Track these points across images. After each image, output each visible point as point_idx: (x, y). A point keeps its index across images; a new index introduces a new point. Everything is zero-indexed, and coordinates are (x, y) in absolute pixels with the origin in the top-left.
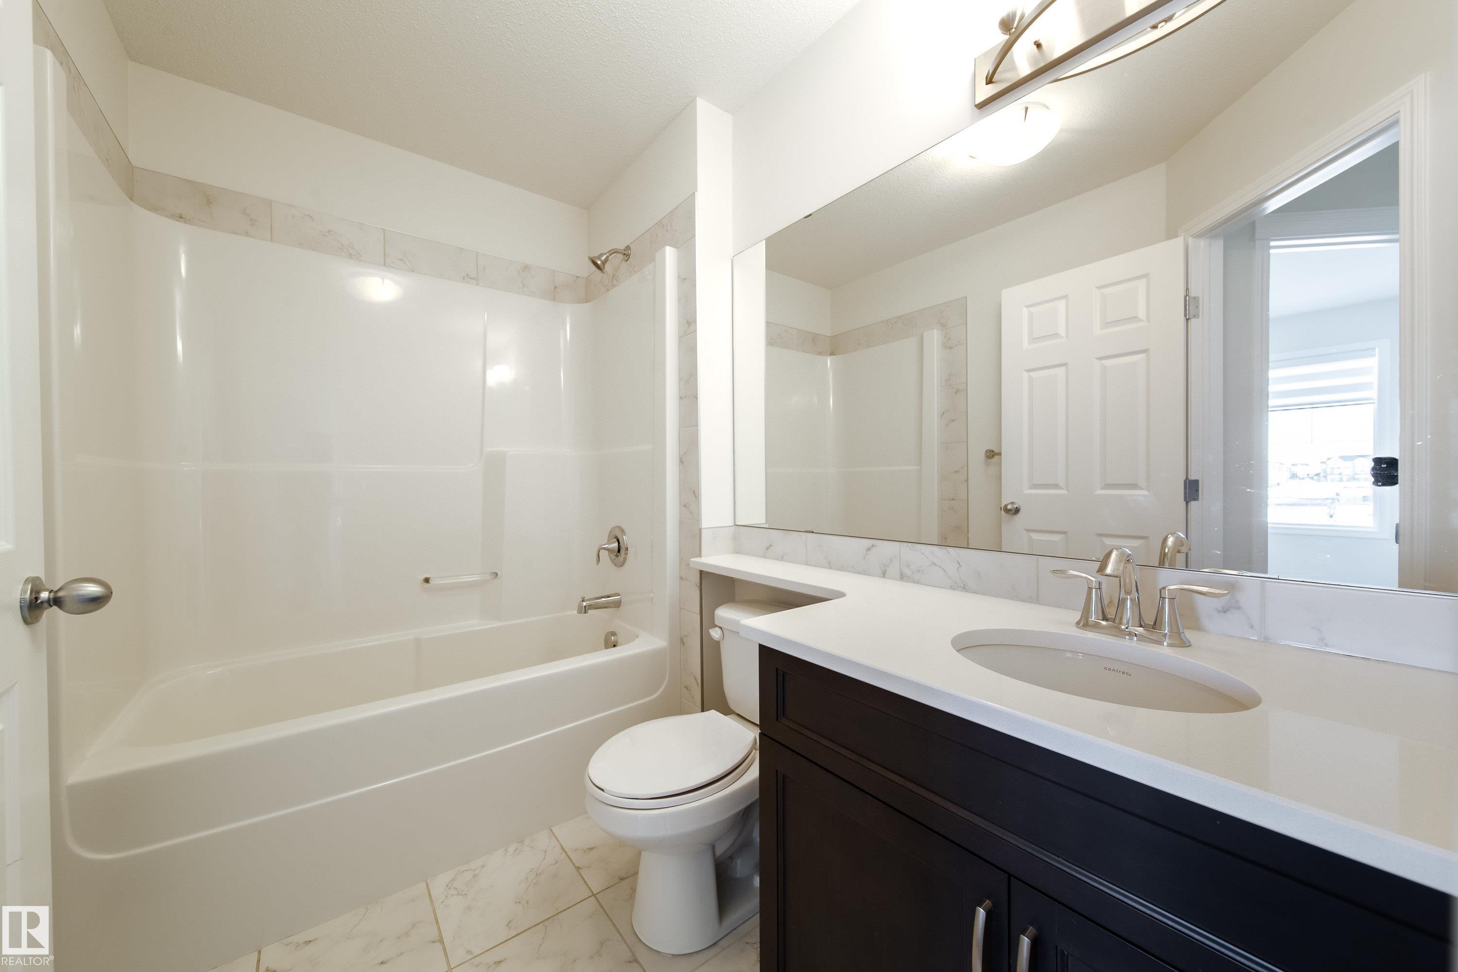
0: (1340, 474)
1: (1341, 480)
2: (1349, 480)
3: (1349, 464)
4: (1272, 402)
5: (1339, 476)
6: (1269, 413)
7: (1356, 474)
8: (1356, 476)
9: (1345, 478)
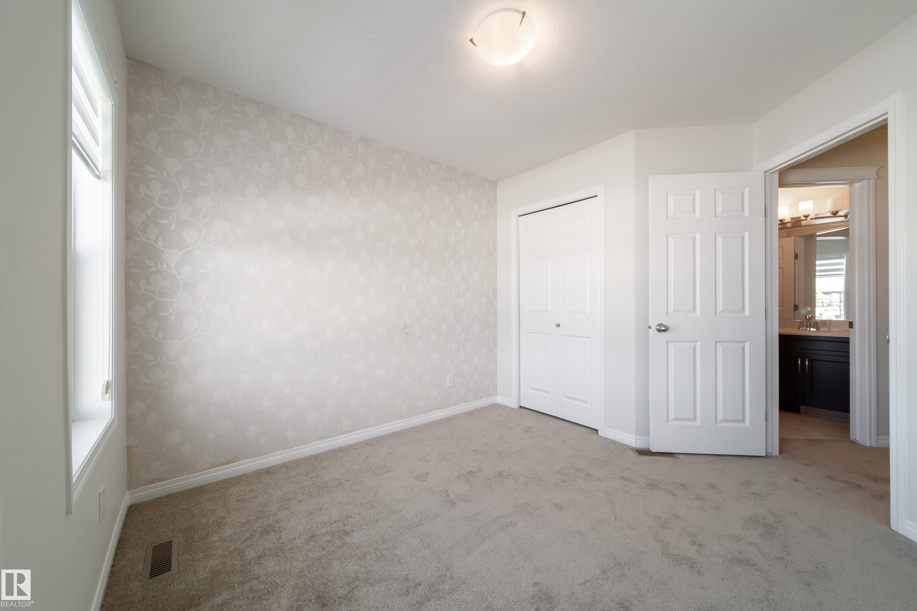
0: (822, 303)
1: (823, 306)
2: (827, 306)
3: (827, 296)
4: (817, 274)
5: (822, 304)
6: (816, 278)
7: (832, 303)
8: (832, 304)
9: (825, 305)
